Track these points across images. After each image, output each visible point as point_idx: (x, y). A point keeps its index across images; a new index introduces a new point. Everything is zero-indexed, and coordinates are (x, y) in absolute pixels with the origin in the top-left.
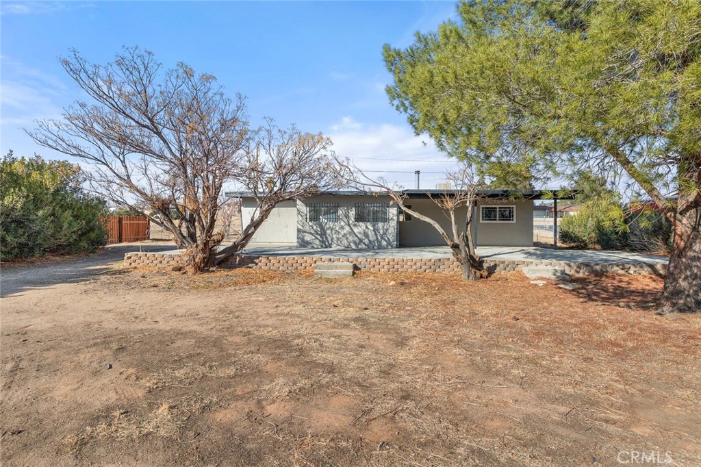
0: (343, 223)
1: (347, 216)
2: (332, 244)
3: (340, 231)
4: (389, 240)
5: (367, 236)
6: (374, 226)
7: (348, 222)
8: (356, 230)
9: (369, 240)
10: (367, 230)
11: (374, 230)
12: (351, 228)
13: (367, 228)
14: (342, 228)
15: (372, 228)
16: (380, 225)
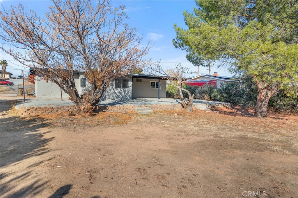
0: (110, 88)
1: (112, 85)
2: (106, 98)
3: (109, 91)
4: (130, 96)
5: (121, 94)
6: (123, 89)
7: (113, 87)
8: (116, 91)
9: (122, 96)
10: (121, 91)
11: (124, 91)
12: (114, 90)
13: (121, 90)
14: (110, 90)
15: (123, 90)
16: (126, 89)
